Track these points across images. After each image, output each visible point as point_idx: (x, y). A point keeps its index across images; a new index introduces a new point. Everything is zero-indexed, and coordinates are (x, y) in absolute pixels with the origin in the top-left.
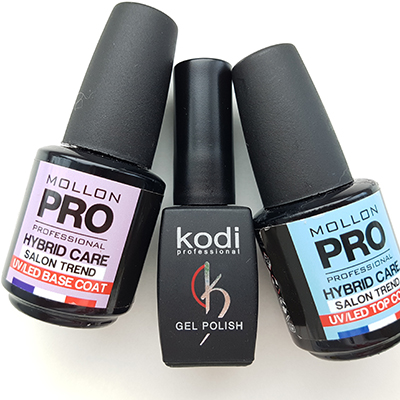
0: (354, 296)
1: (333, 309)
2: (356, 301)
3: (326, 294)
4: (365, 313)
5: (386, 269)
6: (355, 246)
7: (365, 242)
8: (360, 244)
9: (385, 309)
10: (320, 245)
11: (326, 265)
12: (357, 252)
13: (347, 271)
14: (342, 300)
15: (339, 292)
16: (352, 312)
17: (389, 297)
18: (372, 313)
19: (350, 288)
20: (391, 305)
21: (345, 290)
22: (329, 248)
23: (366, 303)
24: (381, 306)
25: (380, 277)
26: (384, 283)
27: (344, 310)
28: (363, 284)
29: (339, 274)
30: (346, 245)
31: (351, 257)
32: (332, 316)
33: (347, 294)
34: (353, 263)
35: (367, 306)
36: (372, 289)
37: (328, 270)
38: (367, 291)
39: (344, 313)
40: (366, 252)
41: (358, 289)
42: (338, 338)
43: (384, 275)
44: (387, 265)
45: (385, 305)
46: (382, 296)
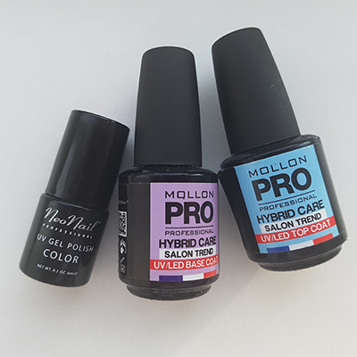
0: (279, 223)
1: (264, 231)
2: (280, 227)
3: (259, 219)
4: (286, 236)
5: (308, 205)
6: (282, 185)
7: (290, 183)
8: (285, 185)
9: (304, 235)
10: (255, 183)
11: (259, 198)
12: (283, 191)
13: (274, 204)
14: (270, 225)
15: (267, 219)
16: (276, 234)
17: (309, 227)
18: (292, 237)
19: (276, 217)
20: (309, 233)
21: (272, 218)
22: (261, 186)
23: (288, 229)
24: (300, 232)
25: (302, 211)
26: (305, 216)
27: (270, 232)
28: (286, 215)
29: (268, 205)
30: (274, 184)
31: (277, 194)
32: (263, 235)
33: (273, 221)
34: (278, 198)
35: (289, 231)
36: (294, 219)
37: (261, 202)
38: (289, 220)
39: (271, 234)
40: (291, 191)
41: (282, 218)
42: (267, 252)
43: (306, 209)
44: (310, 202)
45: (304, 232)
46: (301, 225)
